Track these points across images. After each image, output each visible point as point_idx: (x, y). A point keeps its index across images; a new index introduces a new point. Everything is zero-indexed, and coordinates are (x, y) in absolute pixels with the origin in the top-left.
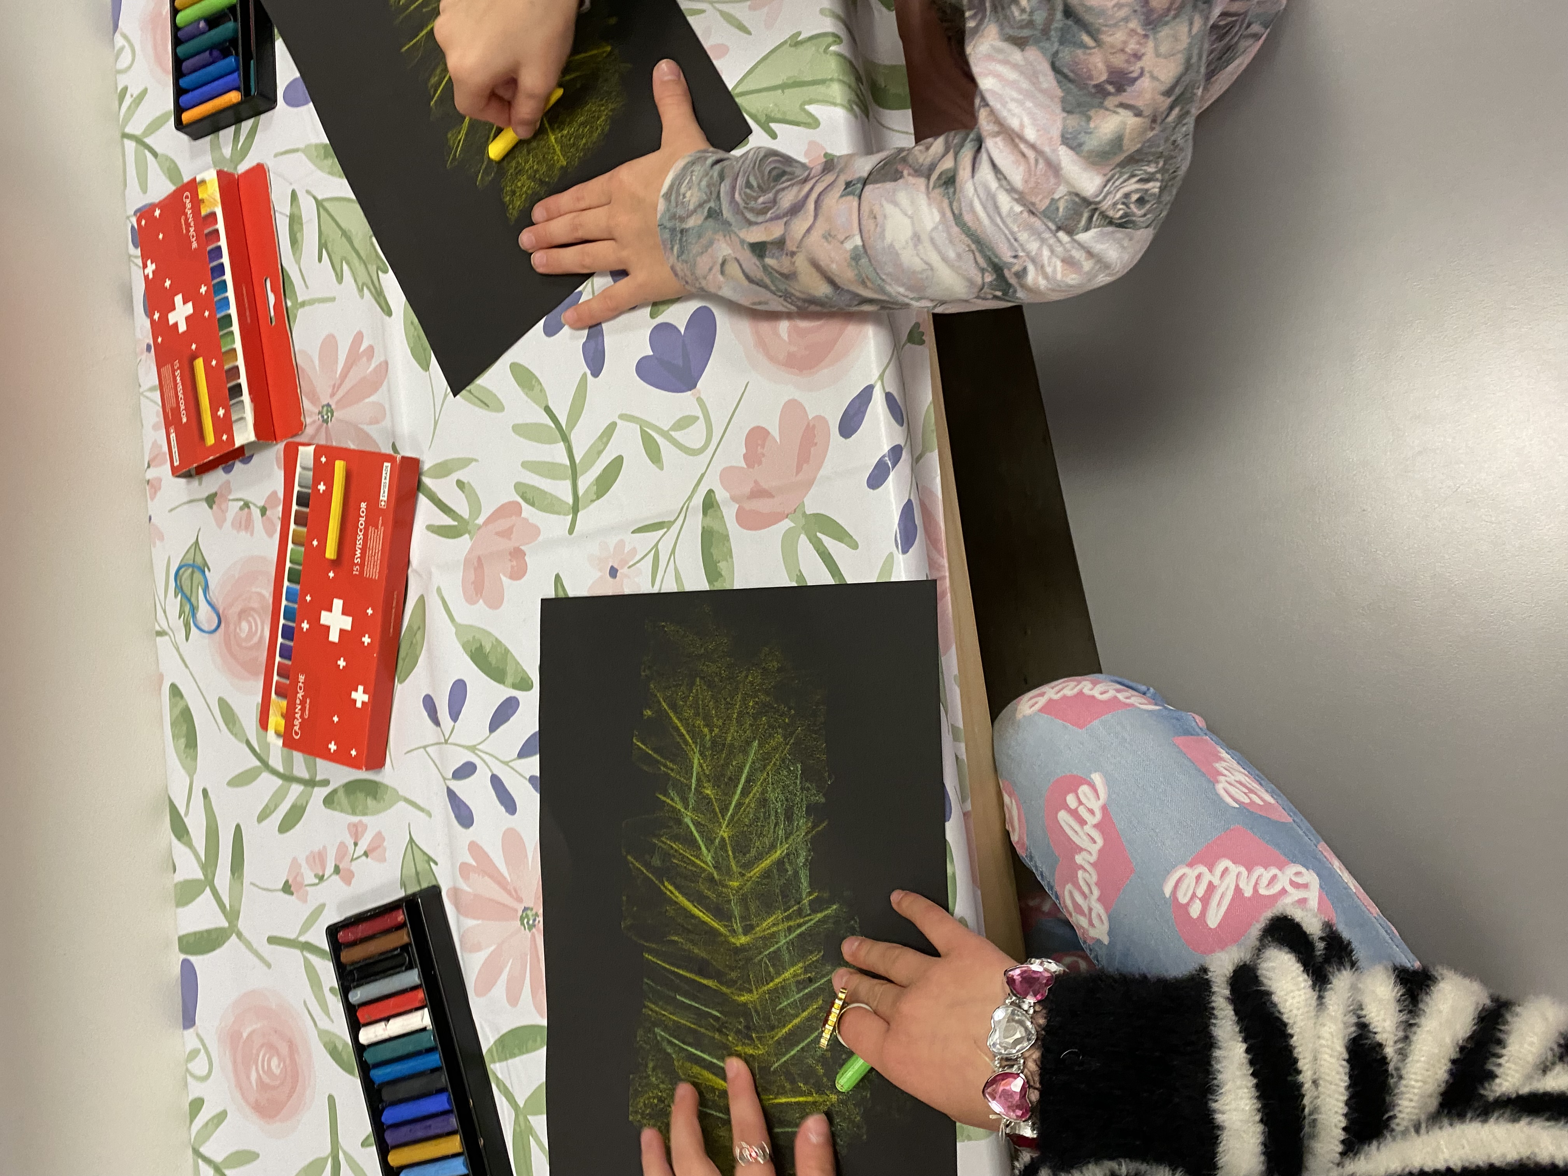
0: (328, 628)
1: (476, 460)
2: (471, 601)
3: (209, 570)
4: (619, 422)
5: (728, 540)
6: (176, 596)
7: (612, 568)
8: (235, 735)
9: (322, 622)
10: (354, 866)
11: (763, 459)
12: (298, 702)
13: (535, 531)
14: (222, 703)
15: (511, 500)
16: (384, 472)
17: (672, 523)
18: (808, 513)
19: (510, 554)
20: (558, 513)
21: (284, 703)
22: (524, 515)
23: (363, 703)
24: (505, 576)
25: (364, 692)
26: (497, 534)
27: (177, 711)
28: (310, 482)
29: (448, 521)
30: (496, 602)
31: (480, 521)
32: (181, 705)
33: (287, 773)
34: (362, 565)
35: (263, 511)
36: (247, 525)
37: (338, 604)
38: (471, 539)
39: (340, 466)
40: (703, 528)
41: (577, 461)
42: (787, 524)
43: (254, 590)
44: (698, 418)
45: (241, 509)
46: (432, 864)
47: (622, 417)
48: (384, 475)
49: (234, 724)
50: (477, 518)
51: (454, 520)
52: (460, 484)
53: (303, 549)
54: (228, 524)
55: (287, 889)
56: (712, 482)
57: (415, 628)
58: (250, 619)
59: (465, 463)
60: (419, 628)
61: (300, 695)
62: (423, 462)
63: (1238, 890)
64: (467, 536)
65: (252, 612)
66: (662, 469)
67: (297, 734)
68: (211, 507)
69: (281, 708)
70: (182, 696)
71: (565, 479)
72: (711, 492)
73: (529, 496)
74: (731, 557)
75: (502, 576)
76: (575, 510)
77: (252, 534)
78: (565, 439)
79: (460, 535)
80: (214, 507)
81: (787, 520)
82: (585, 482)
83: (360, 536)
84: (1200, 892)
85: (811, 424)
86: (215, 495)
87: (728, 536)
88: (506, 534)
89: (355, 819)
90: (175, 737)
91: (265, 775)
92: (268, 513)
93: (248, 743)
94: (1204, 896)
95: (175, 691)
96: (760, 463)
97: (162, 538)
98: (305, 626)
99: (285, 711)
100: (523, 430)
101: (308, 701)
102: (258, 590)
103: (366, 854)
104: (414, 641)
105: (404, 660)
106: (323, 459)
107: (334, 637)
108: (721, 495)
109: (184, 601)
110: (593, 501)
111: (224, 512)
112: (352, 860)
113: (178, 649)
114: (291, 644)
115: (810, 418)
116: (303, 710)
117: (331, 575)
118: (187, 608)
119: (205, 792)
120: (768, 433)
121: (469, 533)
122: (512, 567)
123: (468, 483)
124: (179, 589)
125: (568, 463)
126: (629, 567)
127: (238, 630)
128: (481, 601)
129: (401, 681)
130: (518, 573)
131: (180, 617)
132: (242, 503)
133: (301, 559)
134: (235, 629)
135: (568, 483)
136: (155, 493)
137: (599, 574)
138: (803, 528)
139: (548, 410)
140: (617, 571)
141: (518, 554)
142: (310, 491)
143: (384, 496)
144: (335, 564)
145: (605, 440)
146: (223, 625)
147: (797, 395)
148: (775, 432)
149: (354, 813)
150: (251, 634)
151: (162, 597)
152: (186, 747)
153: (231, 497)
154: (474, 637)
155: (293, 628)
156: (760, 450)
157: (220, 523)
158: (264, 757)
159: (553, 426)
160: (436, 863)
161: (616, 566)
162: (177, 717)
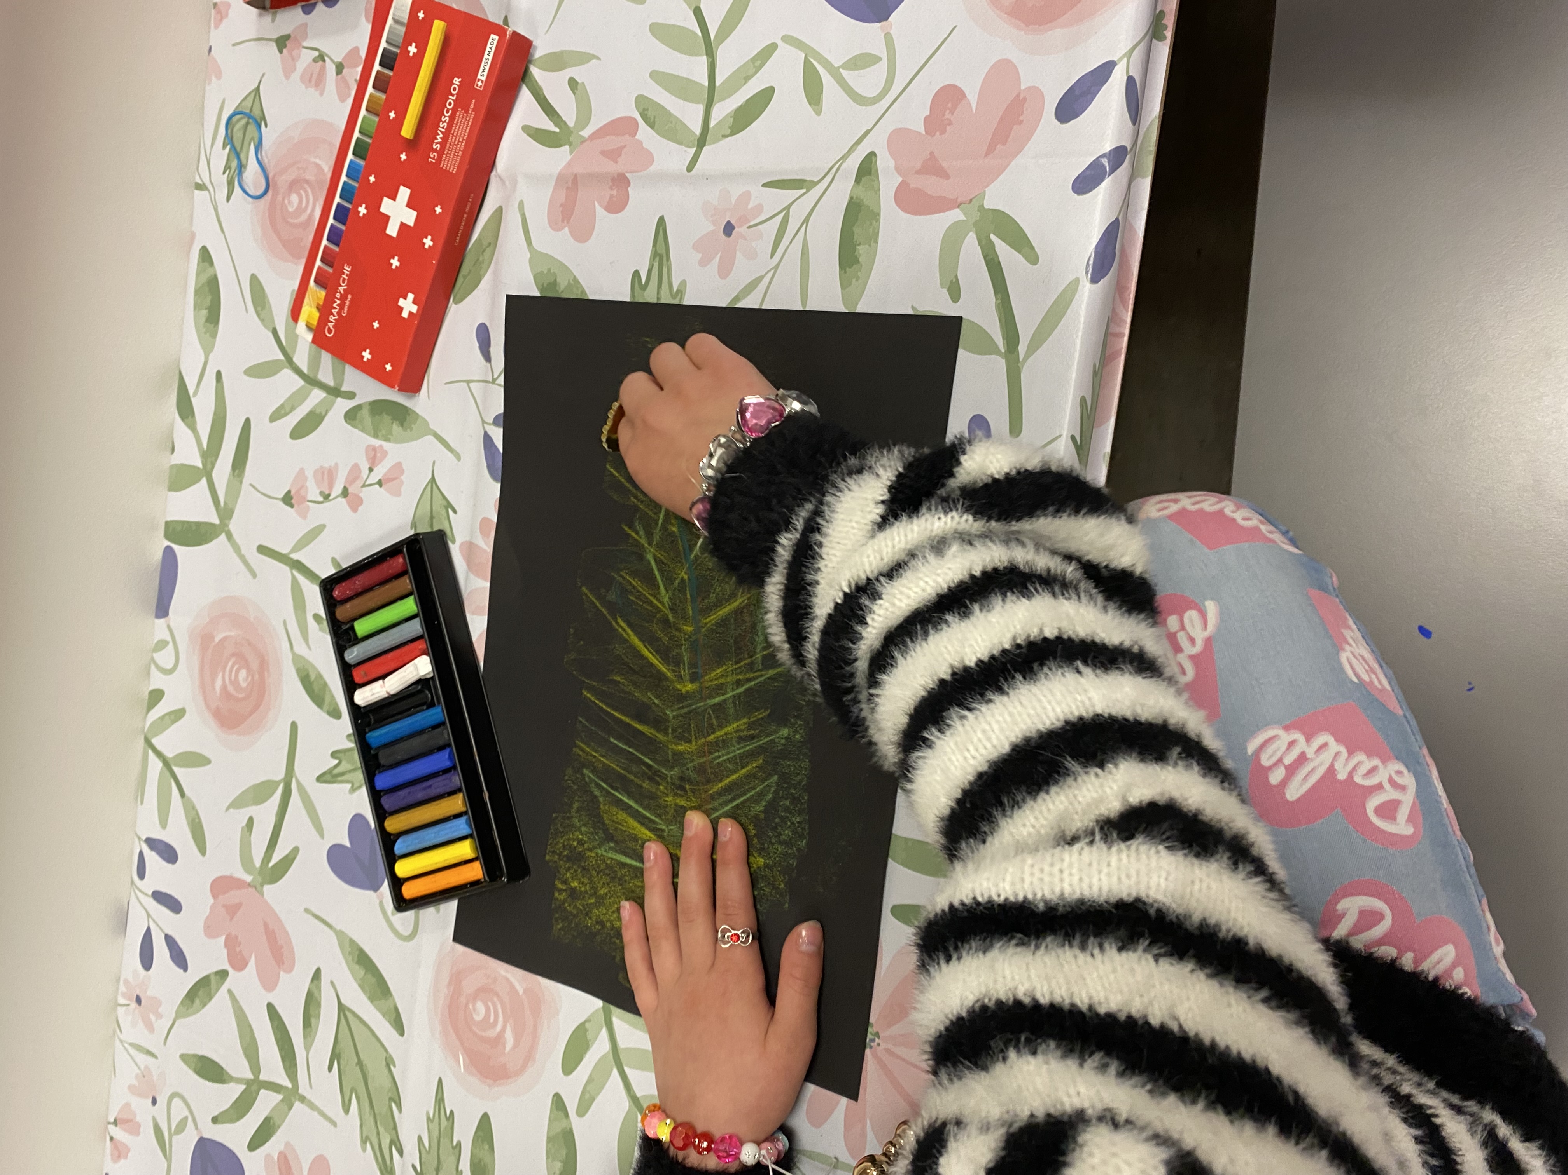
0: (387, 218)
1: (599, 59)
2: (555, 225)
3: (266, 126)
4: (780, 43)
5: (878, 221)
6: (224, 147)
7: (729, 223)
8: (262, 320)
9: (383, 209)
10: (365, 493)
11: (948, 128)
12: (338, 295)
13: (649, 158)
14: (254, 279)
15: (630, 115)
16: (489, 45)
17: (814, 184)
18: (986, 207)
19: (613, 180)
20: (681, 144)
21: (322, 294)
22: (638, 136)
23: (411, 313)
24: (601, 205)
25: (414, 302)
26: (603, 153)
27: (204, 278)
28: (400, 40)
29: (550, 126)
30: (583, 234)
31: (586, 133)
32: (210, 272)
33: (311, 375)
34: (441, 153)
35: (340, 68)
36: (316, 81)
37: (404, 193)
38: (571, 152)
39: (438, 26)
40: (851, 198)
41: (718, 84)
42: (956, 215)
43: (313, 159)
44: (881, 59)
45: (315, 60)
46: (450, 511)
47: (787, 39)
48: (488, 49)
49: (263, 308)
50: (583, 128)
51: (556, 125)
52: (573, 84)
53: (377, 119)
54: (296, 76)
55: (288, 499)
56: (877, 143)
57: (485, 243)
58: (302, 192)
59: (583, 58)
60: (490, 244)
61: (341, 289)
62: (536, 47)
63: (1331, 770)
64: (567, 147)
65: (306, 186)
66: (818, 113)
67: (330, 331)
68: (281, 52)
69: (318, 298)
70: (211, 263)
71: (698, 103)
72: (872, 155)
73: (650, 114)
74: (876, 242)
75: (597, 204)
76: (702, 142)
77: (322, 94)
78: (710, 53)
79: (560, 146)
80: (285, 50)
81: (957, 210)
82: (722, 110)
83: (446, 118)
84: (1288, 760)
85: (1022, 96)
86: (288, 37)
87: (879, 214)
88: (613, 155)
89: (376, 442)
90: (196, 307)
91: (287, 372)
92: (345, 71)
93: (275, 332)
94: (1290, 765)
95: (205, 256)
96: (943, 132)
97: (219, 76)
98: (362, 210)
99: (321, 303)
100: (660, 31)
101: (349, 297)
102: (318, 161)
103: (380, 483)
104: (481, 259)
105: (465, 277)
106: (421, 15)
107: (392, 230)
108: (885, 163)
109: (233, 156)
110: (725, 136)
111: (294, 59)
112: (364, 486)
113: (216, 210)
114: (343, 227)
115: (1023, 87)
116: (342, 306)
117: (403, 157)
118: (234, 164)
119: (219, 374)
120: (963, 95)
121: (570, 145)
122: (612, 196)
123: (583, 83)
124: (229, 139)
125: (706, 84)
126: (749, 227)
127: (286, 202)
128: (567, 229)
129: (456, 302)
130: (617, 205)
131: (224, 173)
132: (316, 54)
133: (372, 130)
134: (283, 199)
135: (700, 108)
136: (221, 20)
137: (712, 228)
138: (976, 224)
139: (698, 13)
140: (733, 228)
141: (621, 182)
142: (398, 51)
143: (483, 75)
144: (411, 145)
145: (758, 63)
146: (270, 193)
147: (1014, 55)
148: (972, 97)
149: (376, 436)
150: (300, 210)
151: (208, 143)
152: (207, 321)
153: (305, 44)
154: (549, 270)
155: (347, 209)
156: (947, 115)
157: (288, 72)
158: (289, 350)
159: (700, 34)
160: (455, 512)
161: (733, 222)
162: (203, 285)
